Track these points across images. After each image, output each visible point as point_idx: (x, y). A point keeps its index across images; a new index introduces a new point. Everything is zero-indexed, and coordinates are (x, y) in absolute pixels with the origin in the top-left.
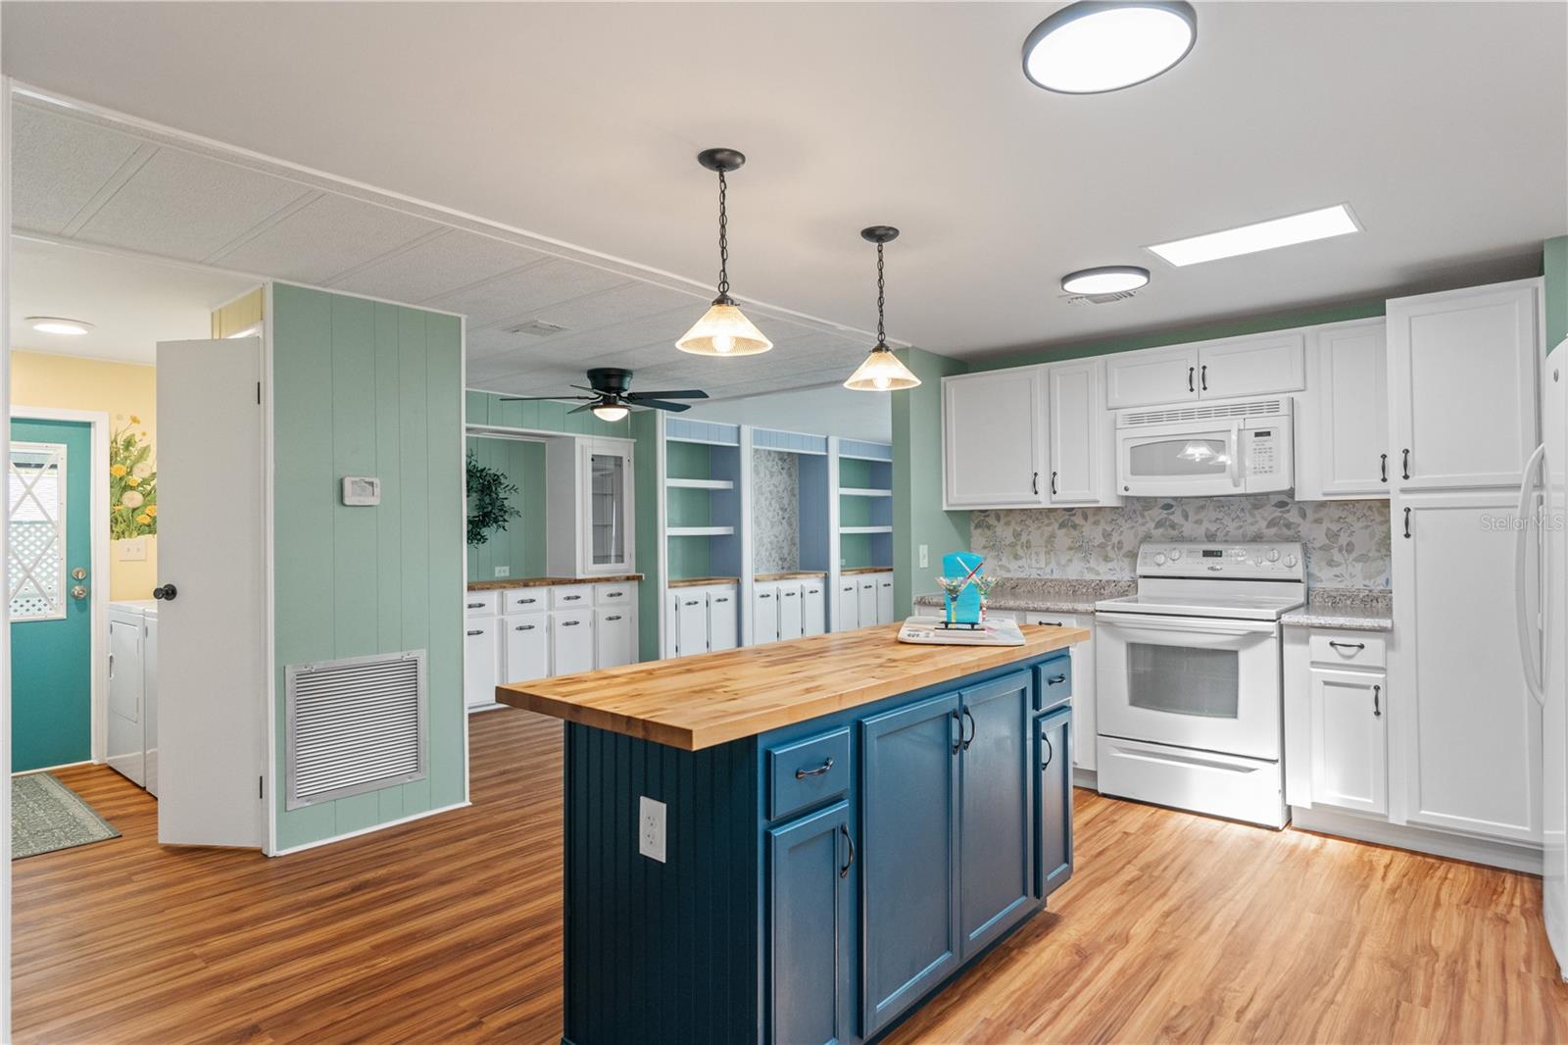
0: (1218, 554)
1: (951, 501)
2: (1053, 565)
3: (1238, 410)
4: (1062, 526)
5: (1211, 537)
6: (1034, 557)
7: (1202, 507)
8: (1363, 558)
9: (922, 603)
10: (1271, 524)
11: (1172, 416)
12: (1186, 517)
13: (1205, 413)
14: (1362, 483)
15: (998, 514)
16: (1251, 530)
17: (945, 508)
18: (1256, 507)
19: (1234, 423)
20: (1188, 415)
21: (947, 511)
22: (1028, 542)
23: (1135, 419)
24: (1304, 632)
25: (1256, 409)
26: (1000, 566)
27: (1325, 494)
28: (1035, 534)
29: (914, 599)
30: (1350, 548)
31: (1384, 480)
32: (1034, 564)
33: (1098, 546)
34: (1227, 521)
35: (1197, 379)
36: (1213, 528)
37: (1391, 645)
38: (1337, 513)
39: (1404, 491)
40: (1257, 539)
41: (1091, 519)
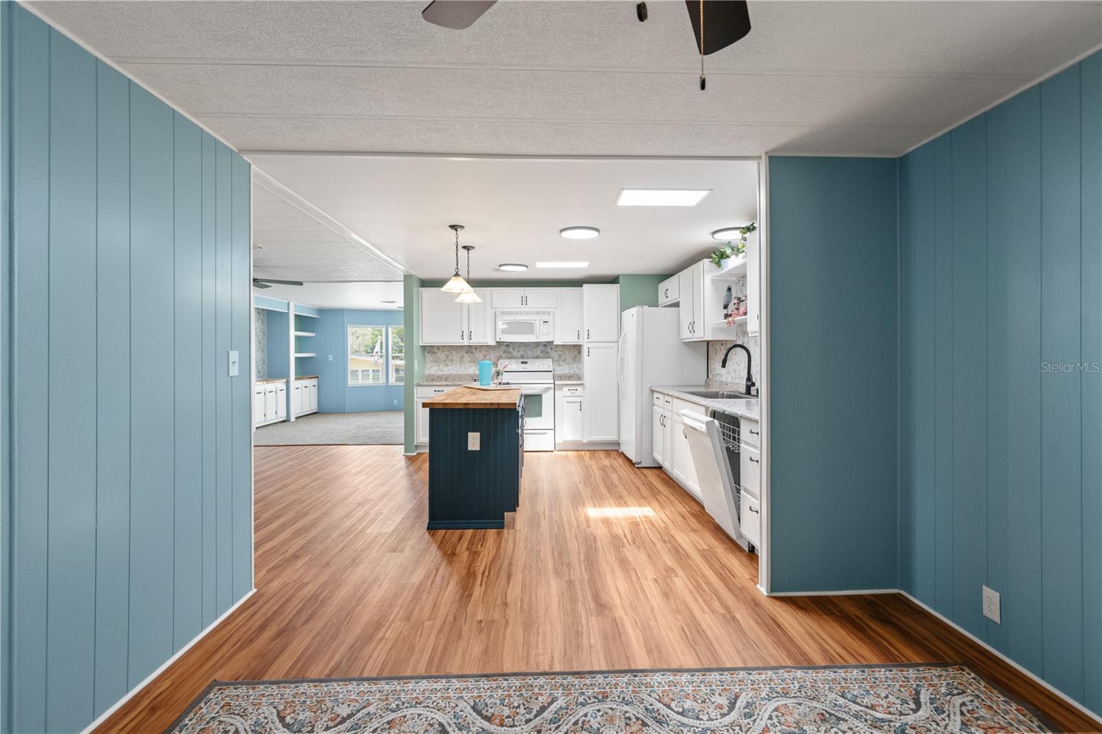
0: (526, 363)
1: (424, 341)
2: (463, 368)
3: (538, 313)
4: (467, 352)
5: (522, 357)
6: (455, 365)
7: (520, 346)
8: (569, 363)
9: (419, 385)
10: (542, 352)
11: (517, 313)
12: (514, 350)
13: (527, 313)
14: (571, 339)
15: (438, 347)
16: (535, 354)
17: (421, 344)
18: (537, 346)
19: (537, 318)
20: (522, 313)
21: (422, 346)
22: (452, 359)
23: (503, 313)
24: (561, 387)
25: (544, 313)
26: (439, 369)
27: (563, 343)
28: (455, 356)
29: (415, 384)
30: (565, 360)
31: (578, 339)
32: (455, 368)
34: (528, 351)
35: (524, 301)
36: (523, 353)
37: (584, 389)
38: (561, 349)
39: (588, 342)
40: (537, 357)
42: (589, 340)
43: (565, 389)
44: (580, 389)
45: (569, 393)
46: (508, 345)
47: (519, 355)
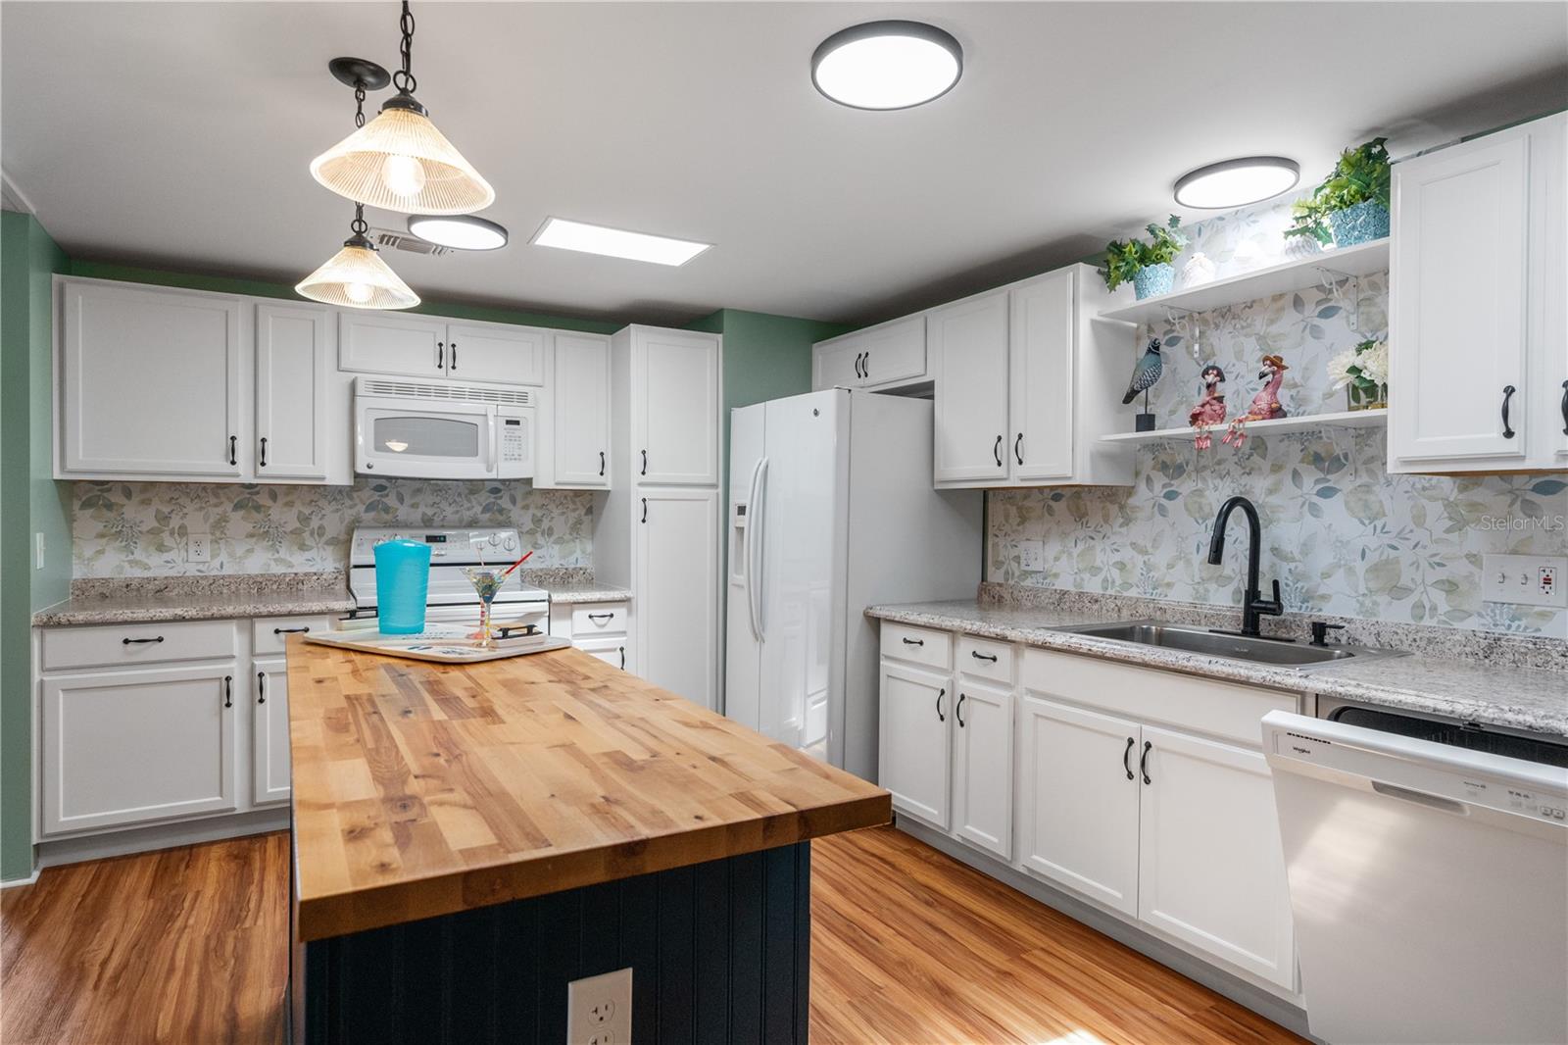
0: (441, 539)
1: (70, 466)
2: (223, 557)
3: (491, 396)
4: (237, 507)
5: (427, 522)
6: (192, 548)
7: (419, 491)
8: (560, 541)
9: (51, 624)
10: (486, 509)
11: (424, 391)
12: (401, 500)
13: (459, 394)
14: (580, 474)
15: (127, 489)
16: (467, 515)
17: (57, 476)
18: (472, 492)
19: (490, 407)
20: (442, 392)
21: (56, 481)
22: (182, 527)
23: (381, 388)
24: (568, 608)
25: (508, 397)
26: (130, 562)
27: (557, 484)
28: (195, 519)
29: (33, 620)
30: (550, 532)
31: (602, 474)
32: (193, 556)
33: (291, 532)
34: (444, 505)
35: (446, 356)
36: (430, 512)
37: (630, 612)
38: (540, 501)
39: (641, 484)
40: (473, 524)
41: (281, 500)
42: (644, 479)
43: (581, 615)
44: (620, 612)
45: (590, 626)
46: (385, 484)
47: (416, 516)
